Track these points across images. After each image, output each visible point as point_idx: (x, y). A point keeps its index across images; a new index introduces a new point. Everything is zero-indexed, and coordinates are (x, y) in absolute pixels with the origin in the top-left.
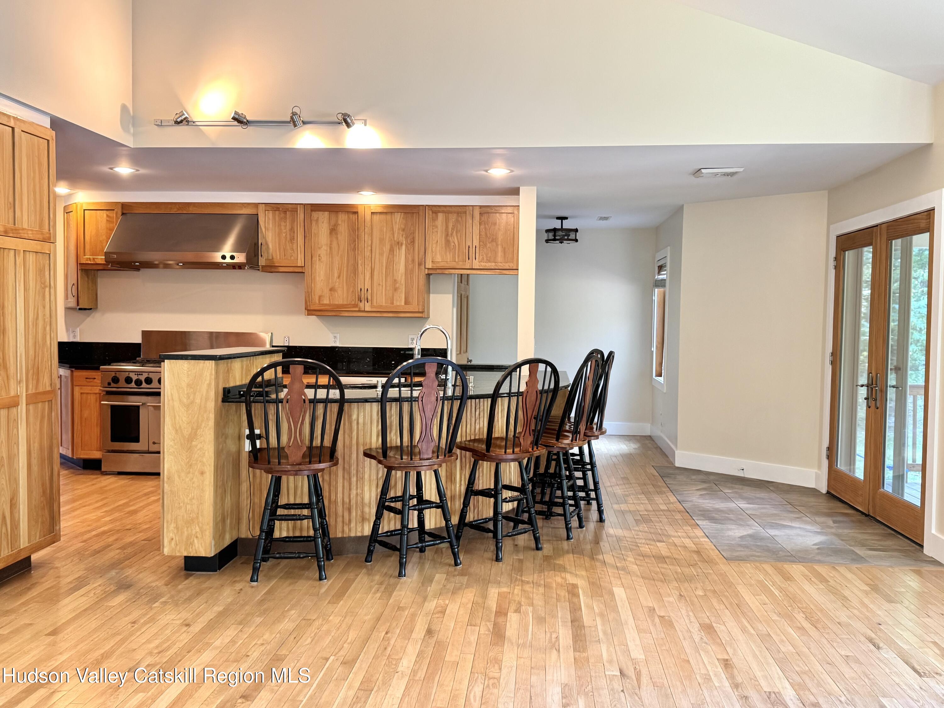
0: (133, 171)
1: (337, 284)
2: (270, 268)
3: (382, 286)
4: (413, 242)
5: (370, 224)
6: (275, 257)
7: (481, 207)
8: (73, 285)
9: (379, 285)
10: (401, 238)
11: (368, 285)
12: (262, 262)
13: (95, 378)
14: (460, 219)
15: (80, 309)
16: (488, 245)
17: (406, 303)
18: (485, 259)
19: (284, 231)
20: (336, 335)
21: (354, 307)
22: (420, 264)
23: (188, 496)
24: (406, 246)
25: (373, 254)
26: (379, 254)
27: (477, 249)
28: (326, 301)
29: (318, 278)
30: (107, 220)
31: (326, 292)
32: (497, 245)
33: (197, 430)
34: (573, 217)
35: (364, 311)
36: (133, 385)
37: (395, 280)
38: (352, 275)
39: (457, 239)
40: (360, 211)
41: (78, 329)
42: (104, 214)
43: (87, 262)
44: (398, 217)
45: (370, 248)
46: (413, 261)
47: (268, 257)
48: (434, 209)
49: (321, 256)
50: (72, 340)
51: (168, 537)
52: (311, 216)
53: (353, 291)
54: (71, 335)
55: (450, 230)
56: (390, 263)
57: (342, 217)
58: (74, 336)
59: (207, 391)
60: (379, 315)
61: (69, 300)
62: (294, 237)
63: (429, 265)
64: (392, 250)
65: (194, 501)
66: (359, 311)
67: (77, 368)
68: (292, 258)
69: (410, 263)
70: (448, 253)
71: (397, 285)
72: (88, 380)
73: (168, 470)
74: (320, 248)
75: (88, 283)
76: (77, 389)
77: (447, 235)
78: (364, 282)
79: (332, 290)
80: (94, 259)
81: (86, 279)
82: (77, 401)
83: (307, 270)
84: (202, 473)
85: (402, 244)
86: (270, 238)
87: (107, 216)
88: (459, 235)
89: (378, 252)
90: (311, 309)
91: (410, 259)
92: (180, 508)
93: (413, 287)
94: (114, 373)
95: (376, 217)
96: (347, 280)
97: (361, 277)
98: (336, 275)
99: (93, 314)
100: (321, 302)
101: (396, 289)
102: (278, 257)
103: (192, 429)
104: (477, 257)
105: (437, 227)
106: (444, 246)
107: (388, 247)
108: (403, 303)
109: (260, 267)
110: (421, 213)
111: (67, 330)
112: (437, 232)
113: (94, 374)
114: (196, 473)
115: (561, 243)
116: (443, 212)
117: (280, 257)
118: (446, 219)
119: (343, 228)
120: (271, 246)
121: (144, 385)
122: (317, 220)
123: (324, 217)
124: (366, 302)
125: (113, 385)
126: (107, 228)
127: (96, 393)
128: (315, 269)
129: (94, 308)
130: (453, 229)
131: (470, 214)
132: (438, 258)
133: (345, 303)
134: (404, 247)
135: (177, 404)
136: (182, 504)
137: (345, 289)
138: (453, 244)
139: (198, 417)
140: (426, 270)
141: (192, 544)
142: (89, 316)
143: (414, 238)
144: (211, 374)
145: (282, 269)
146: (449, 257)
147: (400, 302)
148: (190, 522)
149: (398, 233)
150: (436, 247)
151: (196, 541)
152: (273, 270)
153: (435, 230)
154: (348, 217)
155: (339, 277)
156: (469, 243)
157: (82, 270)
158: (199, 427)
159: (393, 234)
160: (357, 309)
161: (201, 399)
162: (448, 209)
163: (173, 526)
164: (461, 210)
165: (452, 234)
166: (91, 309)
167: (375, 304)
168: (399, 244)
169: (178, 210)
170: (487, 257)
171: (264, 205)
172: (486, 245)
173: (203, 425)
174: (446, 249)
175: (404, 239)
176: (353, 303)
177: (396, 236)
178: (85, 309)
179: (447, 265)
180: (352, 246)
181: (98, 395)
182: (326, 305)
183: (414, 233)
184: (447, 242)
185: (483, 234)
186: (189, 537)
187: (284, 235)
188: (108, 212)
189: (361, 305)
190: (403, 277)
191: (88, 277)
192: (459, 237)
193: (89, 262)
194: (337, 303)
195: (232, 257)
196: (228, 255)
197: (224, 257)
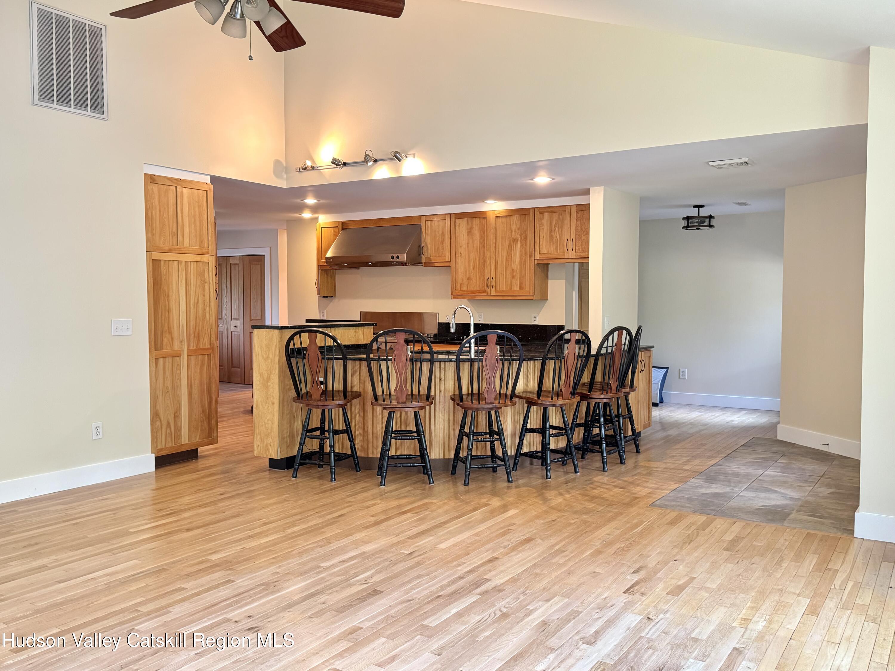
0: (316, 201)
1: (472, 274)
2: (429, 264)
3: (504, 275)
4: (526, 238)
5: (494, 225)
6: (432, 255)
7: (577, 205)
8: (316, 280)
9: (501, 274)
10: (516, 235)
11: (493, 275)
12: (424, 260)
14: (561, 217)
15: (327, 297)
16: (583, 237)
17: (521, 288)
18: (581, 249)
19: (438, 235)
20: (480, 314)
21: (483, 292)
22: (530, 256)
23: (266, 418)
24: (521, 242)
25: (497, 250)
26: (502, 249)
27: (574, 241)
28: (465, 288)
29: (459, 270)
31: (465, 281)
33: (270, 375)
34: (709, 205)
35: (491, 295)
37: (513, 270)
38: (482, 267)
39: (559, 233)
40: (488, 215)
44: (515, 218)
45: (494, 245)
46: (526, 253)
47: (427, 255)
48: (541, 210)
49: (462, 253)
50: (322, 318)
51: (256, 443)
52: (455, 222)
53: (483, 280)
54: (322, 315)
55: (553, 226)
56: (509, 257)
57: (476, 221)
59: (275, 350)
60: (500, 298)
62: (444, 239)
63: (537, 256)
64: (510, 246)
65: (269, 422)
66: (488, 295)
68: (443, 256)
69: (524, 255)
70: (552, 246)
71: (514, 274)
73: (257, 401)
74: (461, 247)
75: (327, 278)
77: (551, 231)
78: (490, 272)
79: (469, 279)
81: (326, 276)
83: (452, 264)
84: (273, 404)
85: (517, 240)
86: (429, 241)
87: (334, 231)
88: (560, 230)
89: (500, 248)
90: (455, 293)
91: (524, 252)
92: (262, 426)
93: (525, 275)
95: (499, 220)
96: (479, 271)
97: (488, 267)
98: (472, 267)
99: (334, 300)
100: (462, 289)
101: (513, 277)
102: (434, 255)
103: (268, 374)
104: (574, 248)
105: (543, 225)
106: (548, 240)
107: (507, 243)
108: (518, 289)
109: (423, 263)
110: (531, 214)
111: (320, 311)
112: (543, 229)
114: (270, 403)
115: (698, 229)
116: (548, 212)
118: (550, 218)
119: (476, 231)
120: (429, 246)
122: (459, 226)
123: (462, 223)
124: (492, 288)
128: (458, 263)
129: (334, 297)
130: (555, 226)
131: (568, 212)
132: (545, 251)
133: (478, 289)
134: (519, 242)
135: (260, 358)
136: (263, 423)
137: (478, 279)
138: (555, 238)
139: (271, 368)
140: (536, 261)
141: (268, 450)
142: (331, 302)
143: (526, 236)
144: (277, 339)
145: (437, 265)
146: (553, 250)
147: (516, 288)
148: (268, 435)
149: (515, 232)
150: (543, 241)
151: (270, 448)
152: (431, 265)
153: (542, 227)
154: (480, 222)
155: (474, 268)
156: (567, 237)
157: (322, 270)
158: (271, 373)
159: (511, 233)
160: (486, 294)
161: (272, 354)
162: (552, 209)
163: (259, 437)
164: (561, 209)
165: (555, 230)
167: (498, 289)
168: (515, 240)
170: (582, 246)
171: (424, 217)
172: (581, 238)
173: (273, 372)
174: (550, 243)
175: (519, 236)
176: (483, 289)
177: (513, 234)
178: (330, 297)
179: (550, 256)
180: (483, 244)
182: (465, 291)
183: (526, 231)
184: (551, 237)
185: (579, 228)
186: (267, 446)
187: (438, 238)
188: (334, 228)
189: (489, 290)
190: (519, 267)
191: (327, 275)
192: (560, 233)
194: (472, 289)
195: (398, 257)
196: (395, 256)
197: (393, 257)
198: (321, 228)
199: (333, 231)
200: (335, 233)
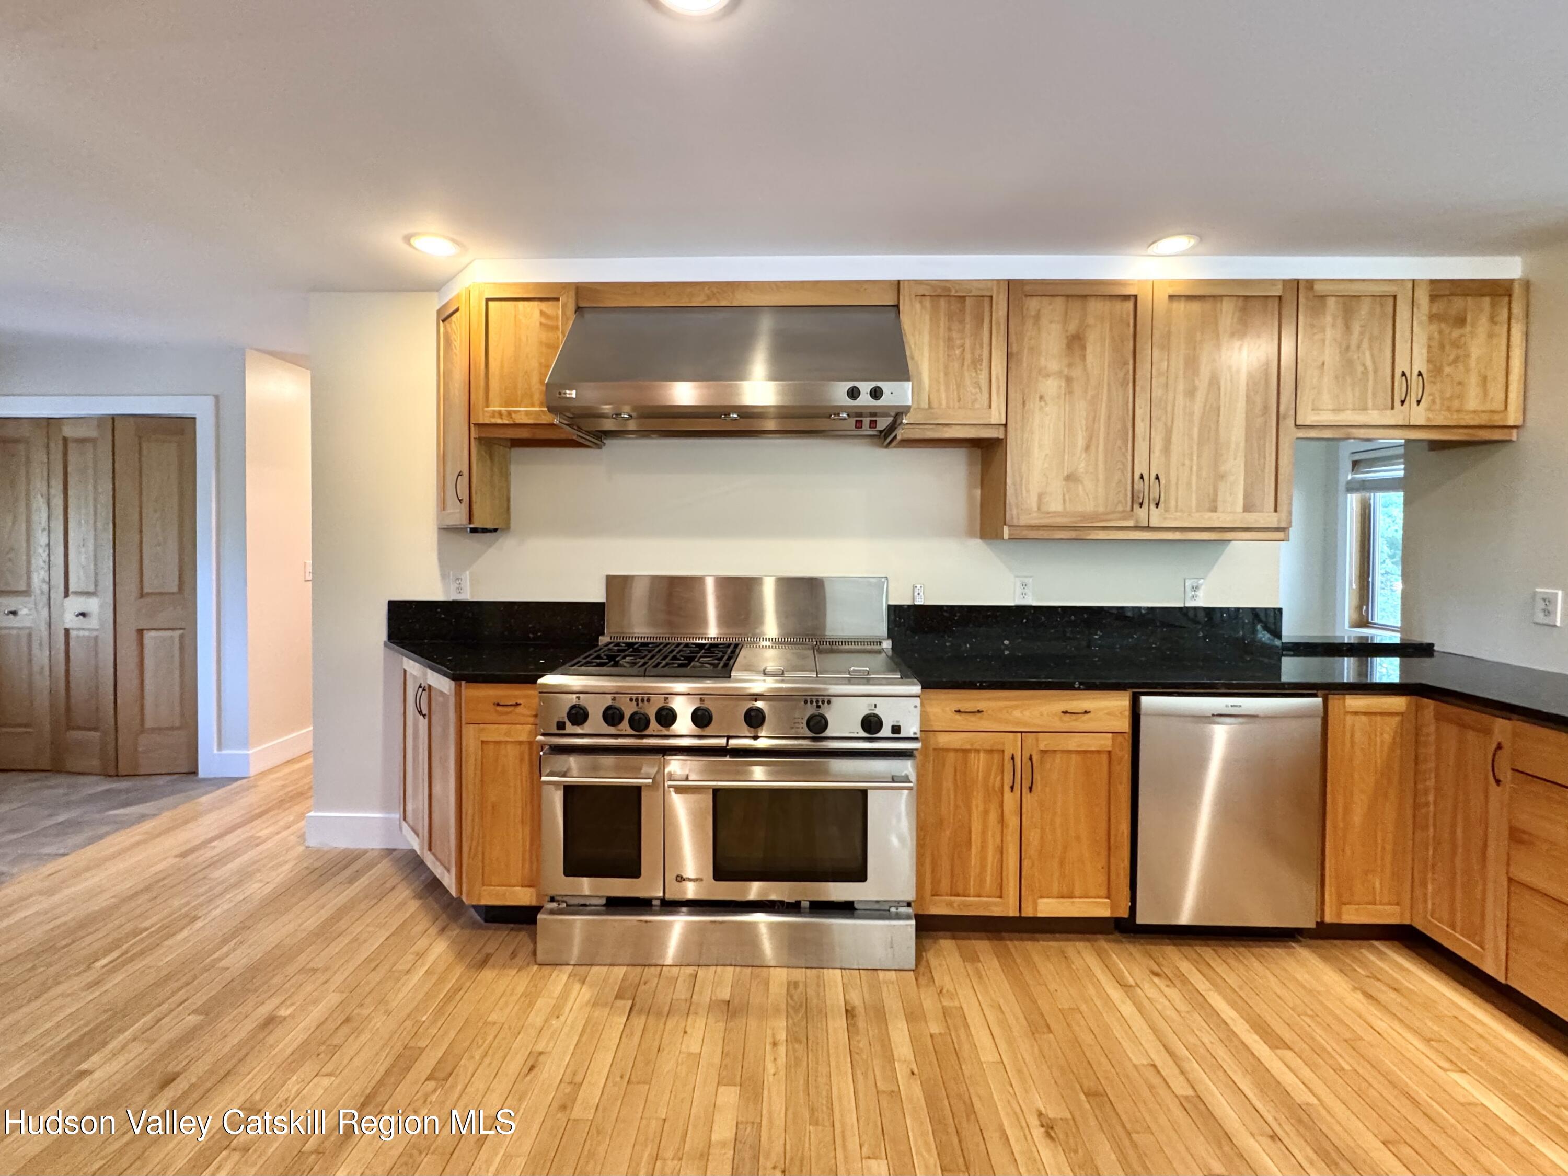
1: (1083, 465)
2: (922, 430)
3: (1191, 468)
5: (1164, 322)
6: (934, 404)
7: (1433, 282)
8: (460, 474)
9: (1182, 465)
11: (1158, 466)
13: (517, 704)
14: (1380, 310)
15: (474, 530)
16: (1447, 370)
17: (1247, 508)
18: (1438, 402)
19: (958, 342)
20: (1026, 580)
21: (1120, 519)
25: (1171, 395)
26: (1185, 392)
27: (1421, 379)
28: (1055, 505)
29: (1036, 450)
30: (541, 324)
31: (1056, 486)
32: (1468, 370)
35: (1148, 528)
36: (625, 727)
37: (1221, 454)
38: (1119, 443)
39: (1373, 356)
40: (1142, 295)
41: (468, 573)
42: (534, 308)
43: (493, 421)
44: (1230, 307)
45: (1163, 379)
46: (1266, 408)
48: (1321, 287)
49: (1046, 399)
50: (453, 597)
52: (1023, 307)
53: (1120, 481)
54: (453, 586)
55: (1355, 336)
56: (1211, 415)
57: (1096, 309)
58: (459, 590)
60: (1177, 536)
61: (449, 511)
62: (981, 356)
63: (1304, 418)
64: (1215, 384)
66: (1136, 528)
67: (473, 679)
68: (977, 406)
69: (1259, 413)
70: (1349, 388)
71: (1228, 466)
72: (499, 708)
74: (1042, 381)
75: (492, 470)
76: (470, 733)
77: (1347, 349)
78: (1149, 458)
79: (1070, 478)
80: (509, 413)
81: (489, 462)
82: (472, 761)
83: (1012, 433)
87: (542, 313)
88: (1377, 347)
89: (1181, 388)
90: (1022, 523)
91: (1259, 404)
93: (1263, 471)
94: (574, 696)
95: (1180, 307)
96: (1105, 456)
97: (1140, 446)
98: (1081, 442)
99: (500, 540)
100: (1045, 509)
101: (1223, 476)
102: (944, 402)
104: (1420, 399)
105: (1324, 329)
106: (1339, 372)
107: (1205, 376)
108: (1239, 509)
110: (1288, 297)
111: (444, 576)
112: (1325, 341)
113: (517, 693)
116: (1341, 294)
117: (947, 403)
118: (1347, 312)
119: (1099, 335)
121: (654, 726)
122: (1037, 318)
123: (1052, 312)
124: (1153, 506)
125: (570, 728)
126: (541, 343)
127: (521, 743)
129: (503, 530)
130: (1361, 335)
131: (1406, 298)
132: (1326, 403)
133: (1101, 509)
137: (1101, 476)
138: (1360, 369)
140: (1297, 430)
142: (490, 546)
146: (1351, 400)
147: (1232, 505)
153: (1320, 336)
154: (1113, 309)
155: (1087, 448)
156: (1402, 366)
157: (479, 440)
159: (1219, 346)
160: (1131, 523)
162: (1351, 287)
164: (1384, 291)
165: (1359, 347)
166: (495, 530)
167: (1172, 510)
169: (709, 298)
171: (912, 284)
172: (1443, 371)
174: (1344, 380)
175: (1244, 358)
176: (1121, 509)
177: (1224, 351)
178: (485, 531)
179: (1346, 418)
180: (1121, 375)
181: (526, 748)
182: (1055, 514)
184: (1348, 364)
185: (1436, 344)
187: (958, 351)
188: (544, 306)
189: (1141, 513)
190: (1241, 447)
191: (493, 458)
192: (1377, 352)
193: (499, 421)
194: (1080, 508)
195: (876, 393)
196: (865, 387)
197: (853, 393)
198: (488, 300)
199: (537, 314)
200: (544, 321)
